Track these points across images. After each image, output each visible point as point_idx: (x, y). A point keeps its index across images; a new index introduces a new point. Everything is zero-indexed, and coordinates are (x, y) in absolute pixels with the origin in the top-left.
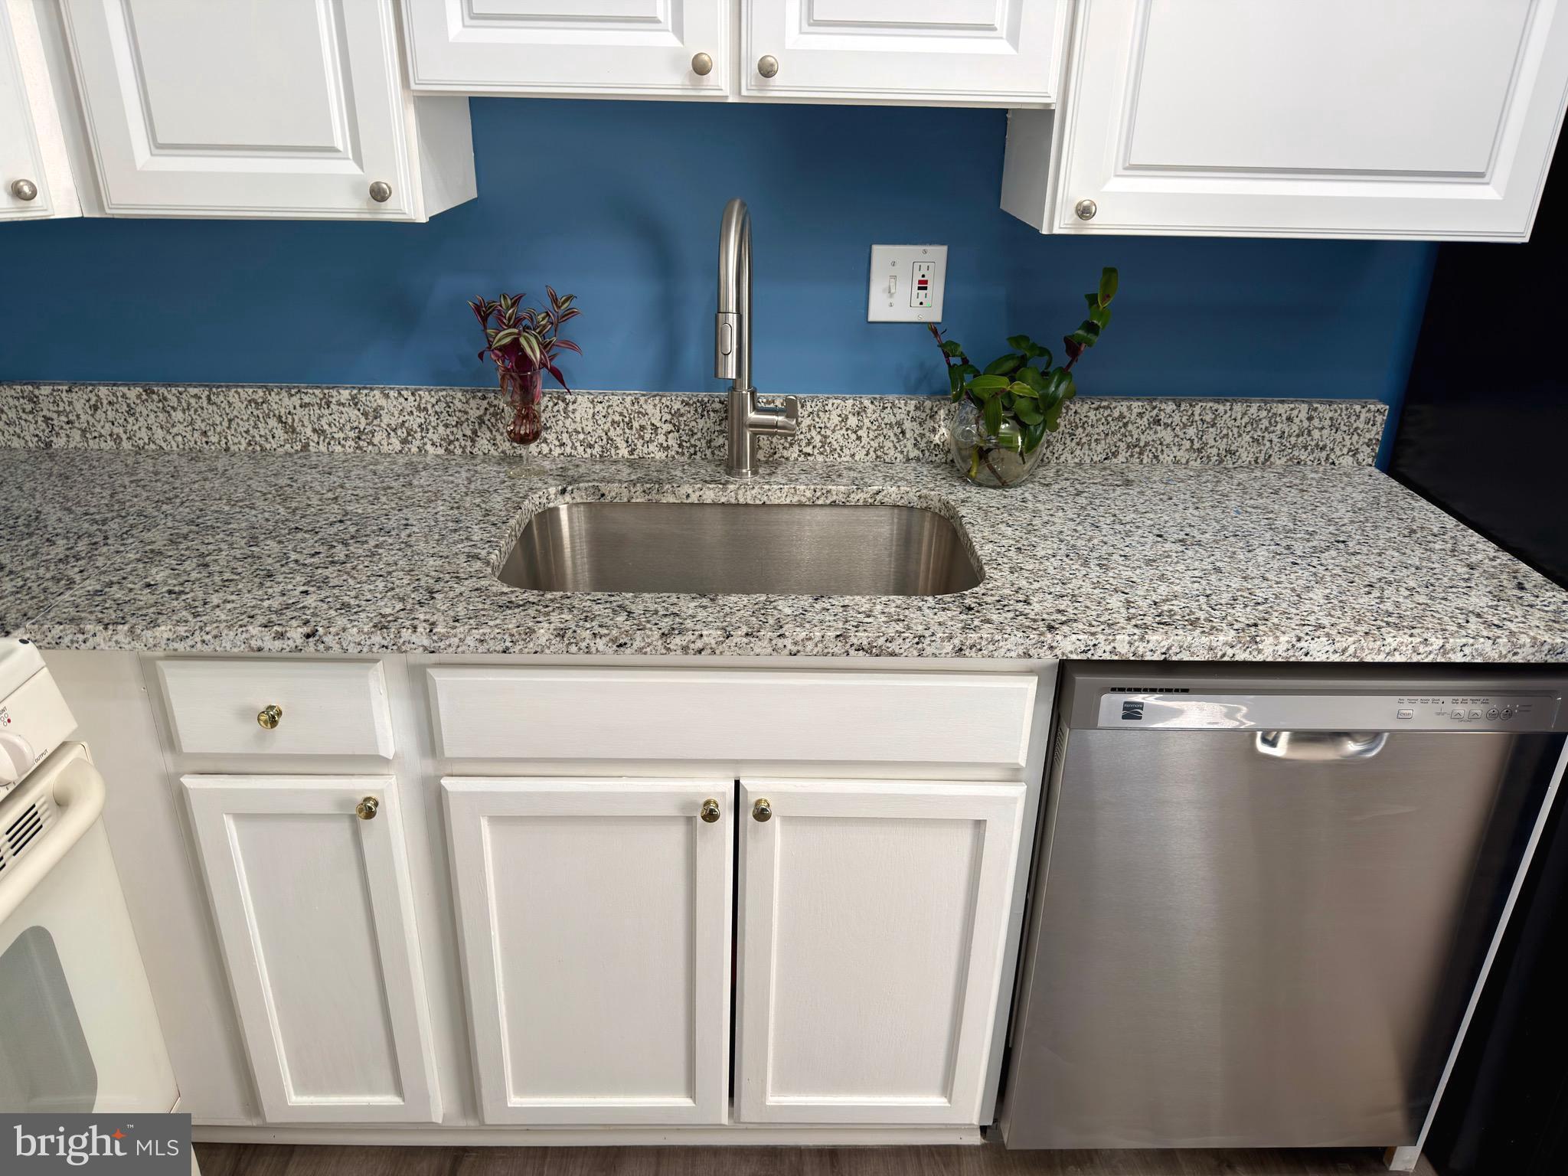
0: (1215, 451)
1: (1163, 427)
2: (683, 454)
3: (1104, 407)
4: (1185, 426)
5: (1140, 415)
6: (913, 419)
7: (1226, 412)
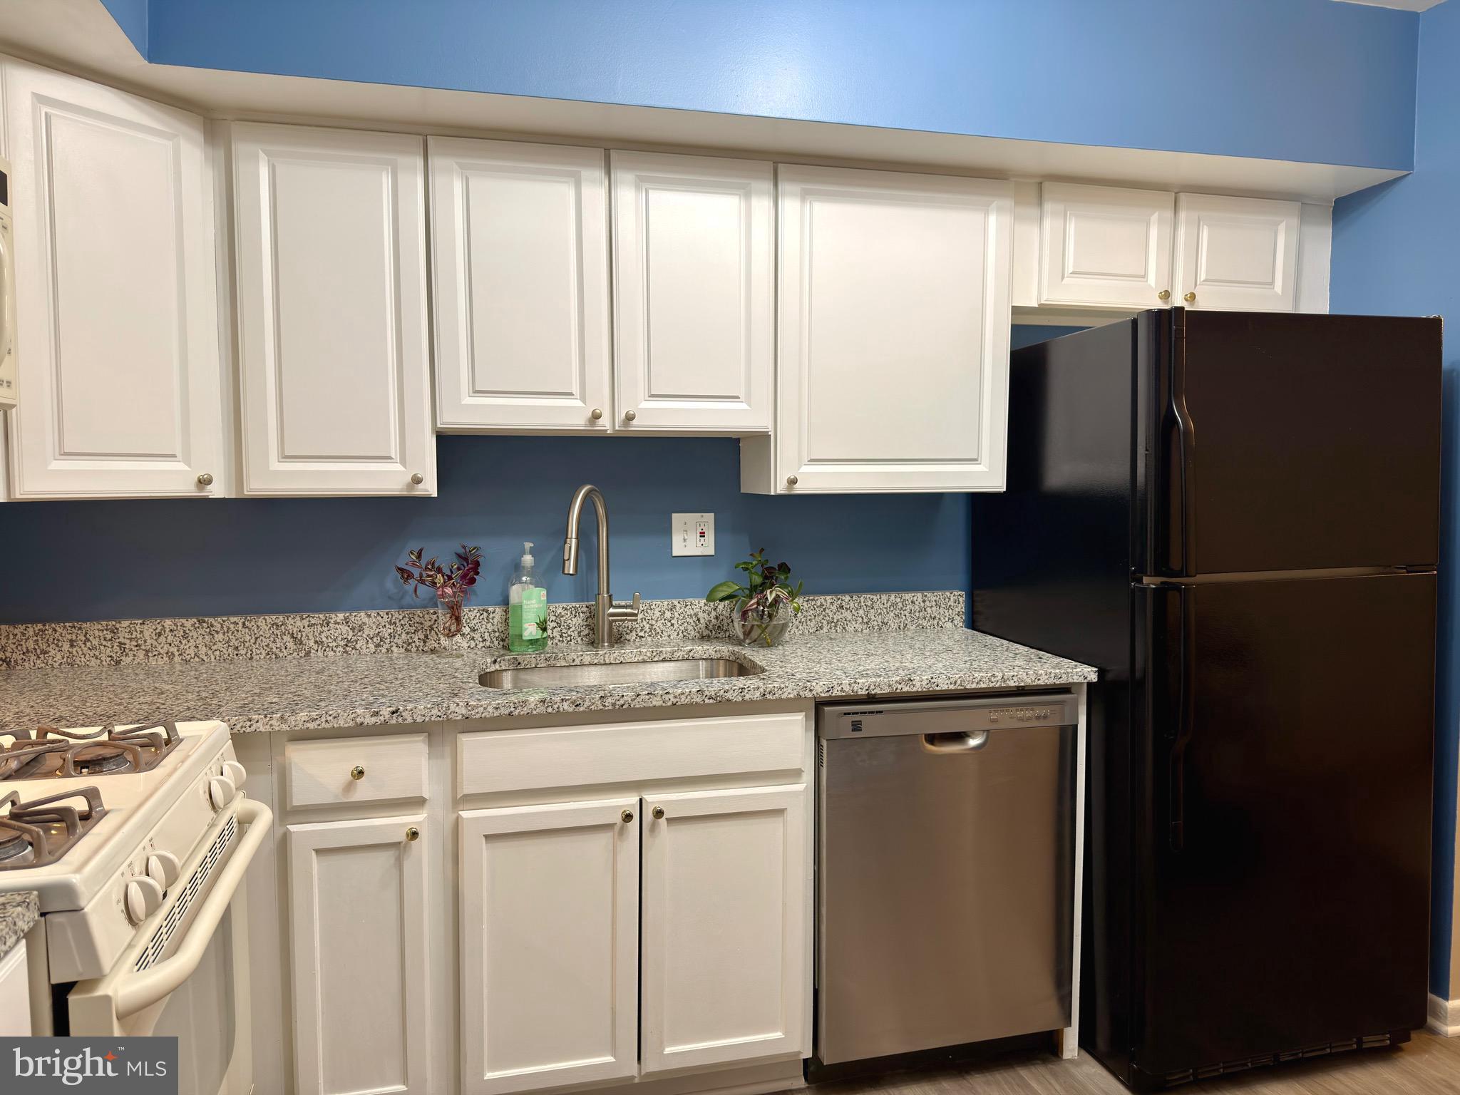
0: (876, 623)
1: (845, 610)
2: (563, 641)
3: (812, 600)
4: (857, 609)
5: (832, 603)
6: (704, 612)
7: (878, 600)
